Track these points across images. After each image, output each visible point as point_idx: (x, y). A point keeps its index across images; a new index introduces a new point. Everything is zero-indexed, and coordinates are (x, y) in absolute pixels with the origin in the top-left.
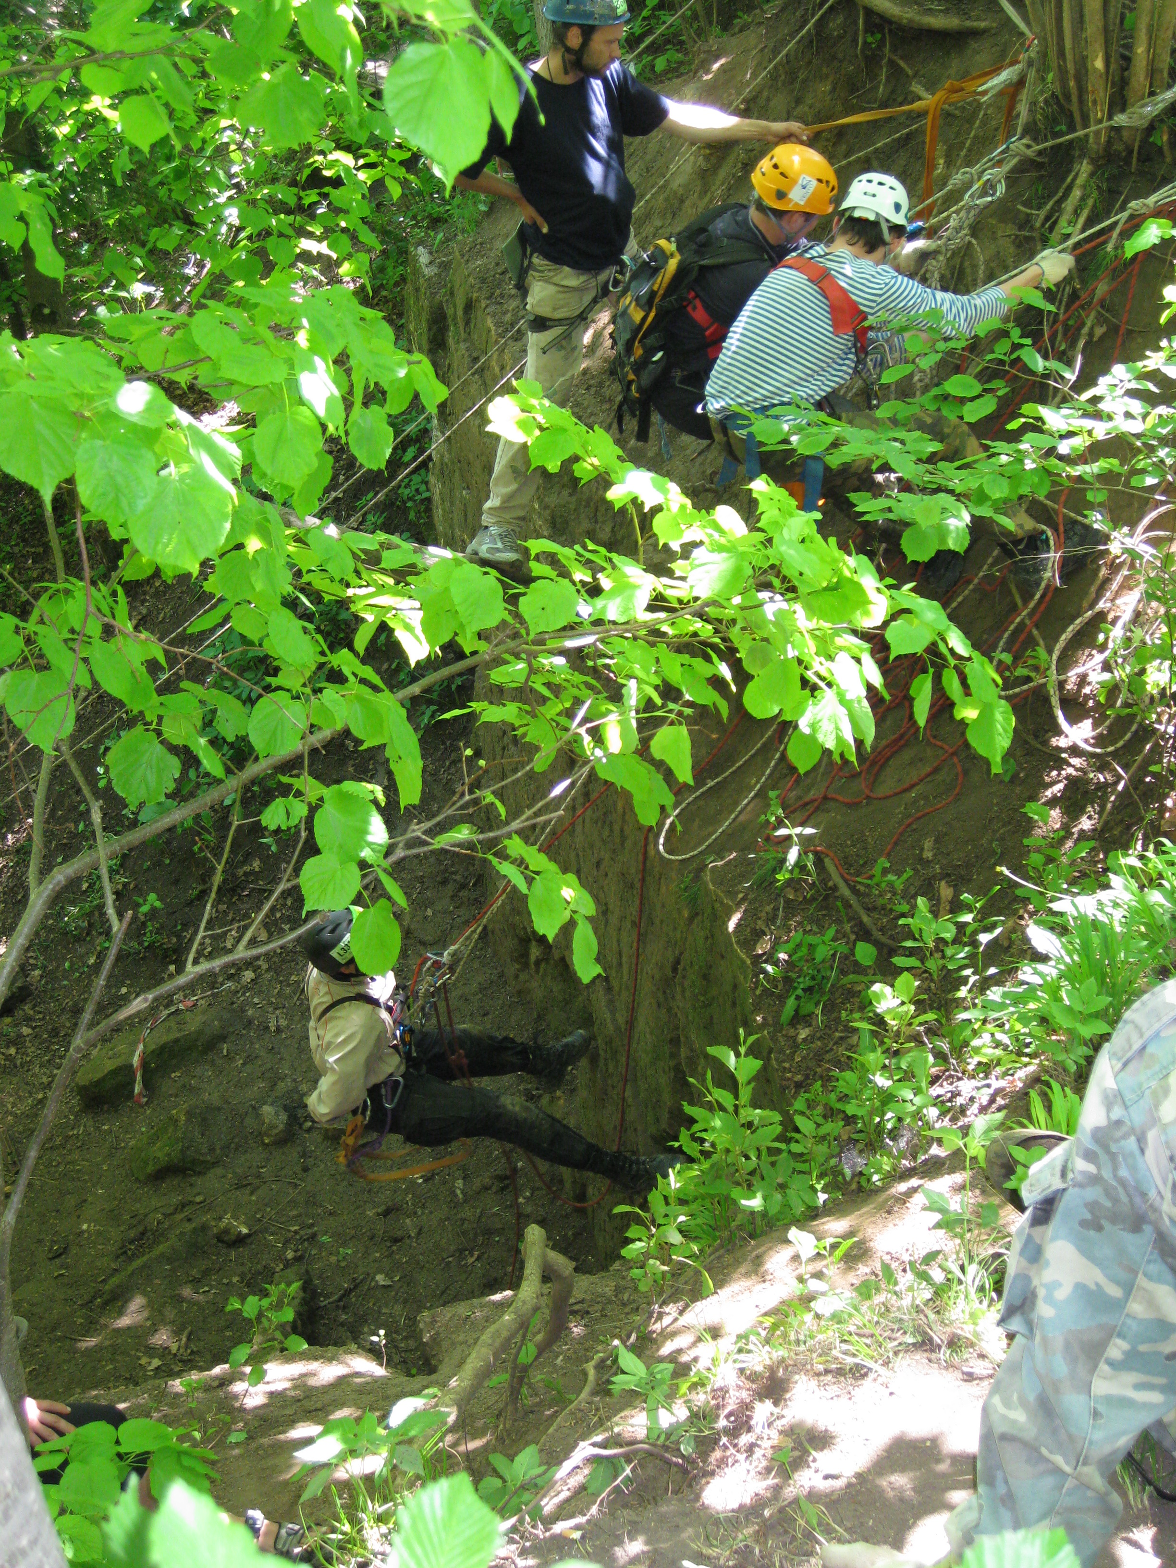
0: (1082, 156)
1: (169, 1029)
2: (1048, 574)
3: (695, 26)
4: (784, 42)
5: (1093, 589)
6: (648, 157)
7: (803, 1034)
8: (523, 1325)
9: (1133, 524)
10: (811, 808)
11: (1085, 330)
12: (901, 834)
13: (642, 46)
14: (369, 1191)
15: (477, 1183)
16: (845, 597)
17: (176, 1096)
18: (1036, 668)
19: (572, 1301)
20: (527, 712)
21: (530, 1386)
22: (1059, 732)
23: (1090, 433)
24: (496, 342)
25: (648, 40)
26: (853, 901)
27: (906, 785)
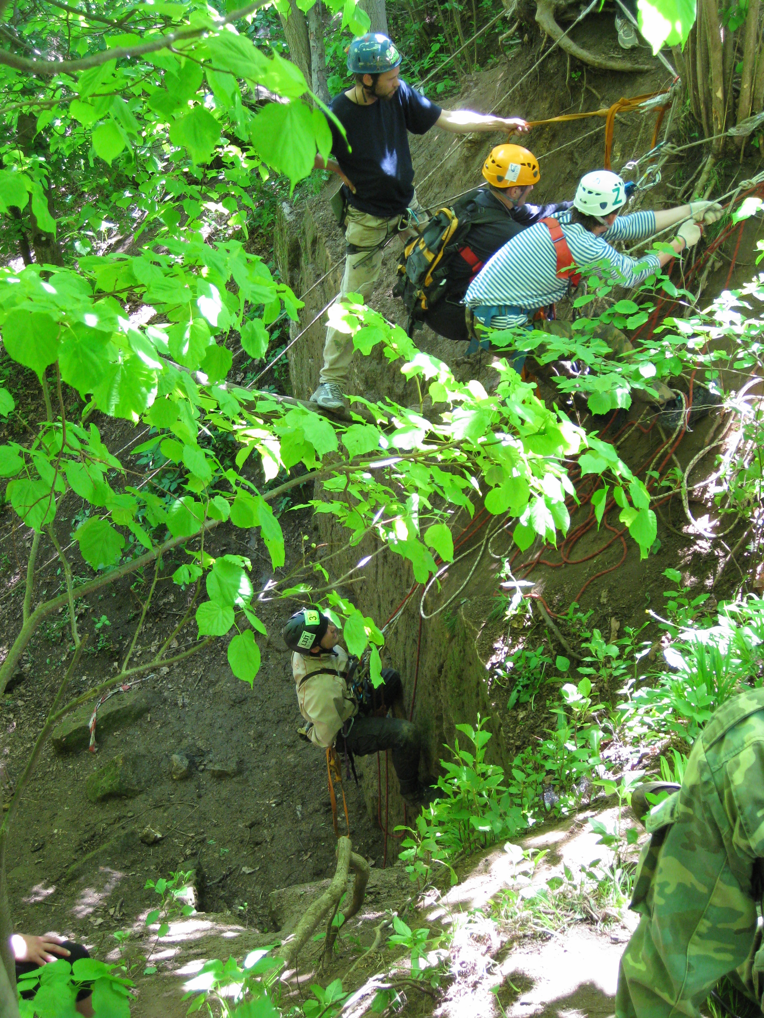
0: (708, 153)
1: (113, 704)
2: (681, 423)
3: (464, 63)
4: (519, 76)
5: (712, 431)
6: (431, 148)
7: (522, 715)
8: (336, 901)
9: (737, 390)
10: (529, 569)
11: (709, 264)
12: (587, 587)
13: (429, 76)
14: (241, 811)
15: (310, 808)
16: (550, 439)
17: (117, 747)
18: (675, 481)
19: (369, 886)
20: (346, 508)
21: (340, 940)
22: (688, 523)
23: (708, 334)
24: (332, 265)
25: (433, 72)
26: (555, 629)
27: (590, 555)
